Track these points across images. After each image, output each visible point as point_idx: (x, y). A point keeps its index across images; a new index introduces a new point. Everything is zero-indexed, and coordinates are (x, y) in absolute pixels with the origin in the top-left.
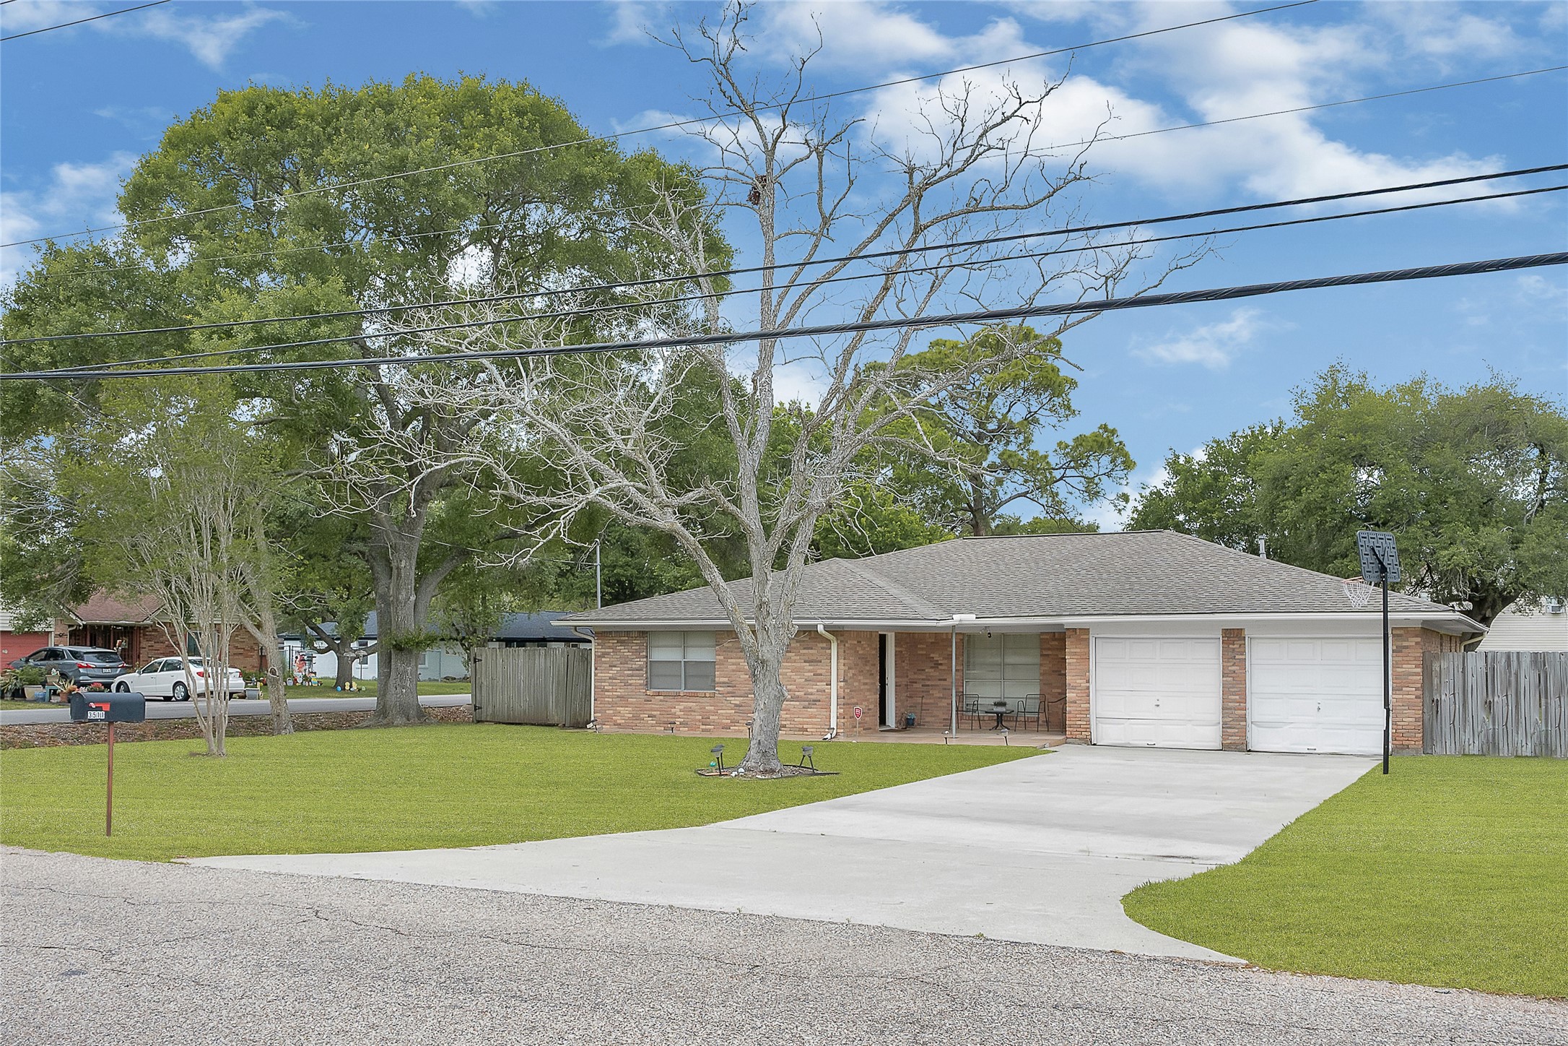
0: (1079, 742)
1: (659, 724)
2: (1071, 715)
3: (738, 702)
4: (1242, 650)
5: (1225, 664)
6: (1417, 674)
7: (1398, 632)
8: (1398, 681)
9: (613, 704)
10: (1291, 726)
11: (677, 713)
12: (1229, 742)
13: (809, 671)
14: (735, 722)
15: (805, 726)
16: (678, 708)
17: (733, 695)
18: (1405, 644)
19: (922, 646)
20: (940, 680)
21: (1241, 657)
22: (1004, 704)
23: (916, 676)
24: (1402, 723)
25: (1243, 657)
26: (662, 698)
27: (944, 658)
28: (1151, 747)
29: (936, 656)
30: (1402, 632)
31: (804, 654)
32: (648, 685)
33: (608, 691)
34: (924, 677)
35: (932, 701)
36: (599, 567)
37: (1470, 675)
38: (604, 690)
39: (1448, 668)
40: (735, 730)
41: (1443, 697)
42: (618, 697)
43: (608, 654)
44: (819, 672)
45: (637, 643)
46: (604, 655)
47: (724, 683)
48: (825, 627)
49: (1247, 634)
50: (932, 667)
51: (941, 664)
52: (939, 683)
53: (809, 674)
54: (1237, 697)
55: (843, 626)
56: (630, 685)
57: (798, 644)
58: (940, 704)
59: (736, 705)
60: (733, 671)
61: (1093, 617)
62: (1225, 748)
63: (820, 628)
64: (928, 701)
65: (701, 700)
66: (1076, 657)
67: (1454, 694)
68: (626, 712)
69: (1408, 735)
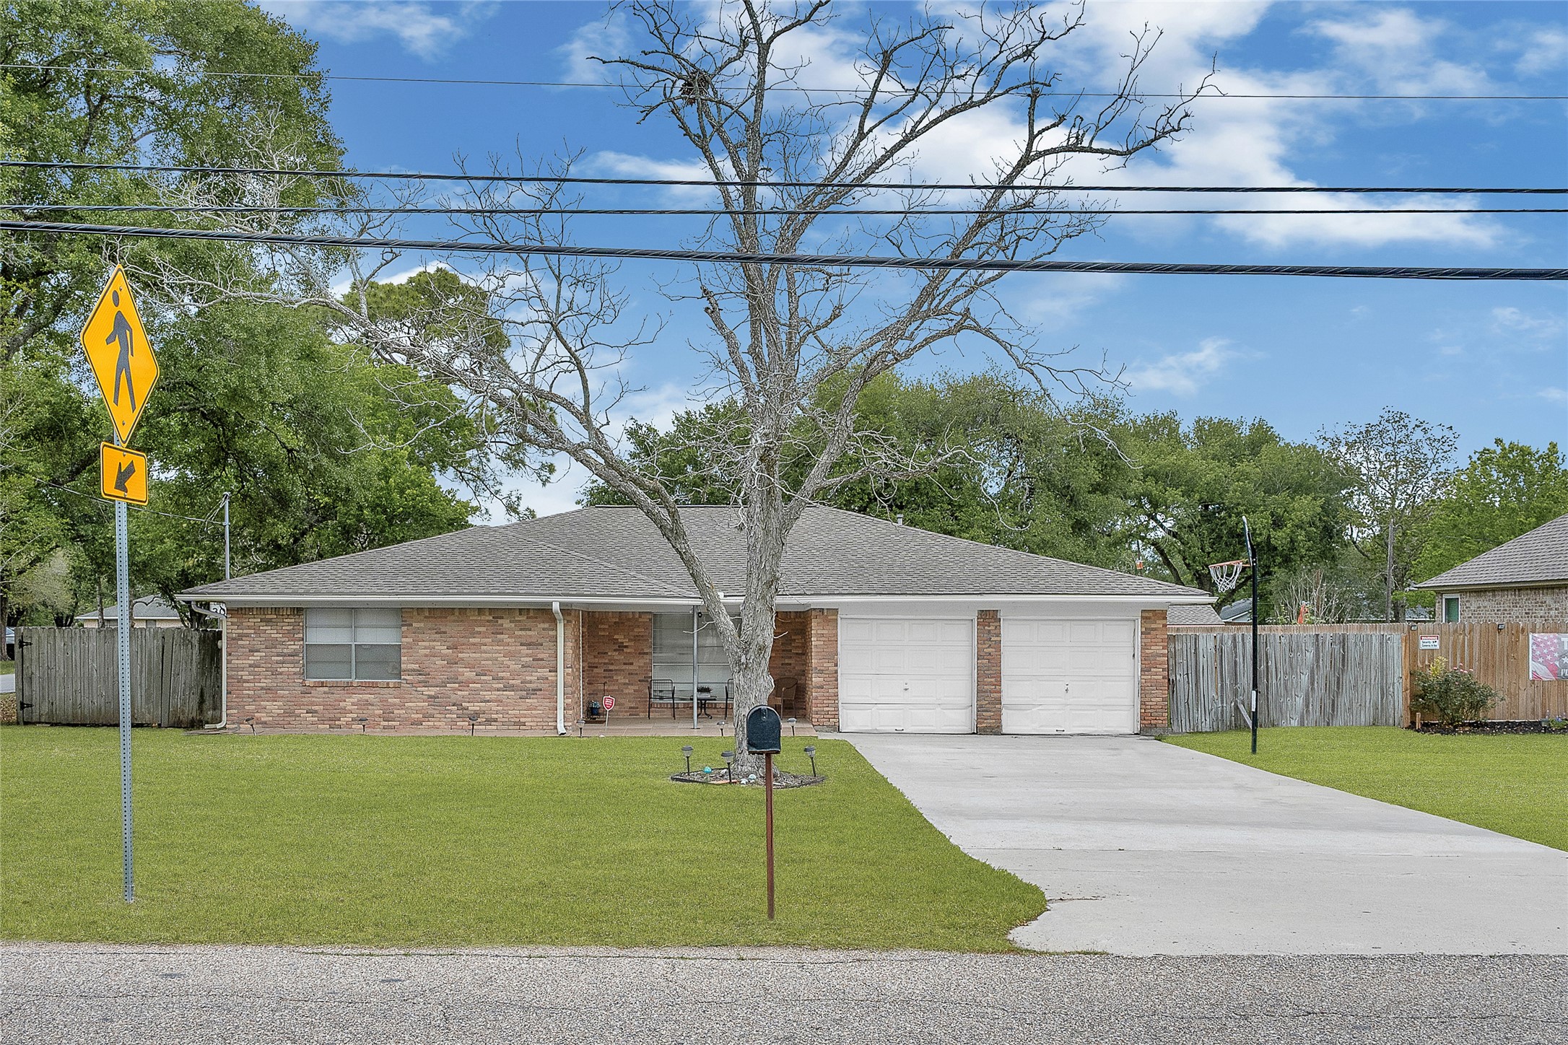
0: (827, 729)
1: (322, 721)
2: (818, 701)
3: (433, 693)
4: (996, 631)
5: (980, 646)
6: (1163, 655)
7: (1147, 615)
8: (1146, 662)
9: (255, 698)
10: (1040, 707)
11: (348, 708)
12: (984, 725)
13: (527, 656)
14: (428, 716)
15: (522, 720)
16: (350, 702)
17: (426, 684)
18: (1153, 626)
19: (603, 626)
20: (625, 664)
21: (996, 639)
22: (708, 690)
23: (596, 660)
24: (1151, 703)
25: (998, 639)
26: (326, 689)
27: (630, 640)
28: (900, 733)
29: (620, 637)
30: (1151, 614)
31: (520, 636)
32: (305, 674)
33: (247, 681)
34: (607, 661)
35: (616, 688)
36: (227, 527)
37: (1201, 656)
38: (241, 681)
39: (1182, 649)
40: (429, 727)
41: (1178, 677)
42: (262, 688)
43: (247, 635)
44: (540, 656)
45: (288, 624)
46: (240, 637)
47: (414, 670)
48: (561, 604)
49: (1001, 615)
50: (615, 650)
51: (626, 647)
52: (624, 667)
53: (528, 659)
54: (993, 680)
55: (571, 604)
56: (281, 674)
57: (513, 625)
58: (627, 691)
59: (430, 697)
60: (426, 656)
61: (854, 597)
62: (979, 732)
63: (556, 607)
64: (611, 688)
65: (382, 691)
66: (824, 639)
67: (1187, 674)
68: (274, 707)
69: (1156, 714)
